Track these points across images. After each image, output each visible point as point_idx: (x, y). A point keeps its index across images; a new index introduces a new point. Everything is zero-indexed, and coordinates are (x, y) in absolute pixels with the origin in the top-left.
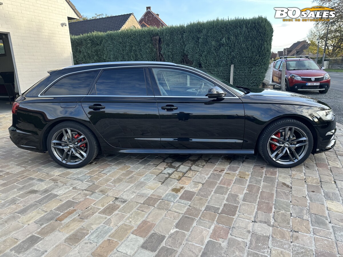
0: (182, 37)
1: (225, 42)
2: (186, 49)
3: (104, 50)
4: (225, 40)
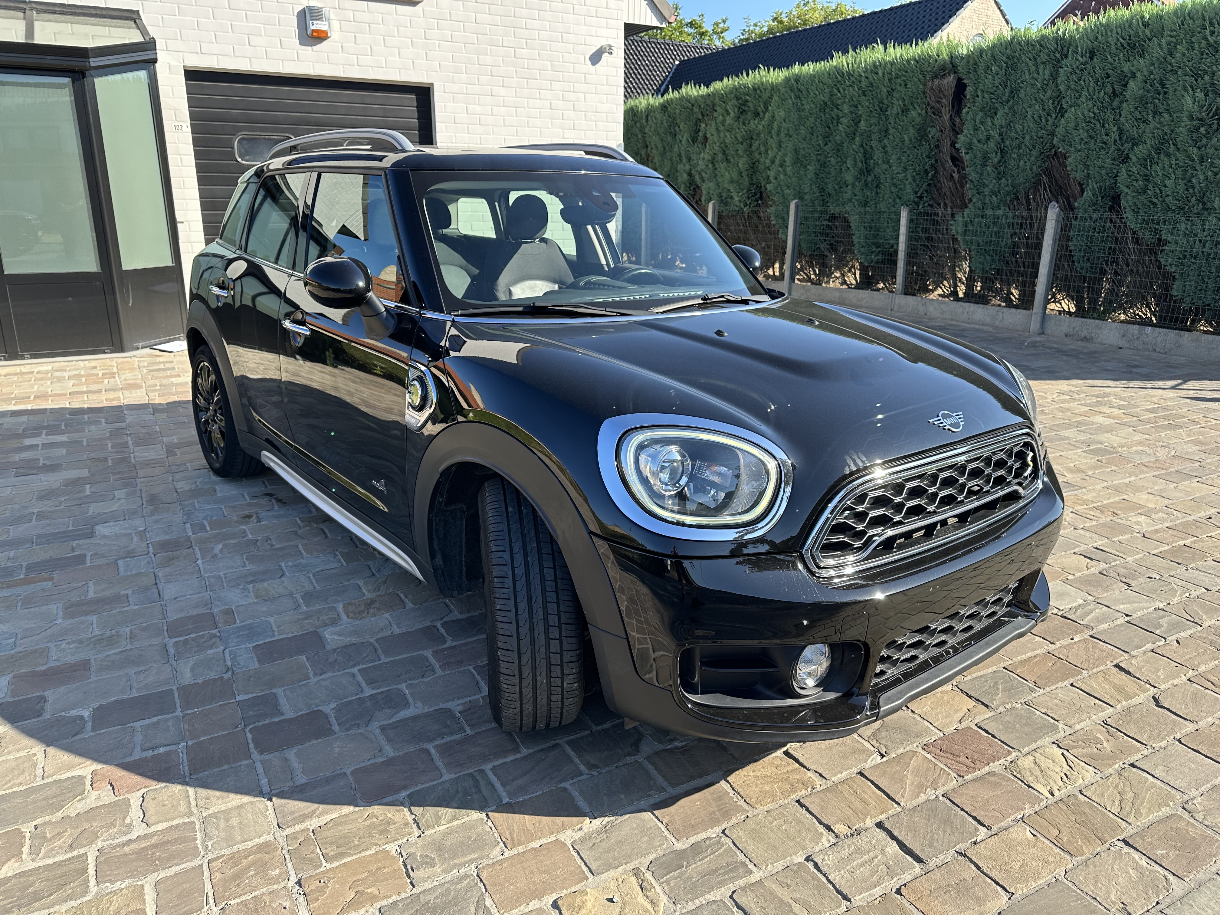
0: (1054, 76)
2: (1060, 130)
3: (770, 132)
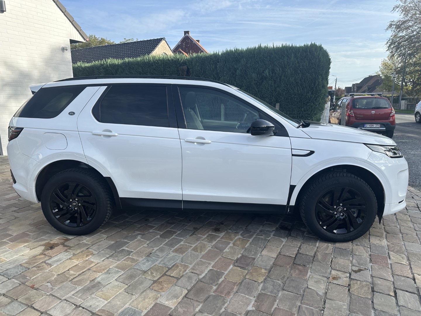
1: (268, 75)
4: (269, 72)
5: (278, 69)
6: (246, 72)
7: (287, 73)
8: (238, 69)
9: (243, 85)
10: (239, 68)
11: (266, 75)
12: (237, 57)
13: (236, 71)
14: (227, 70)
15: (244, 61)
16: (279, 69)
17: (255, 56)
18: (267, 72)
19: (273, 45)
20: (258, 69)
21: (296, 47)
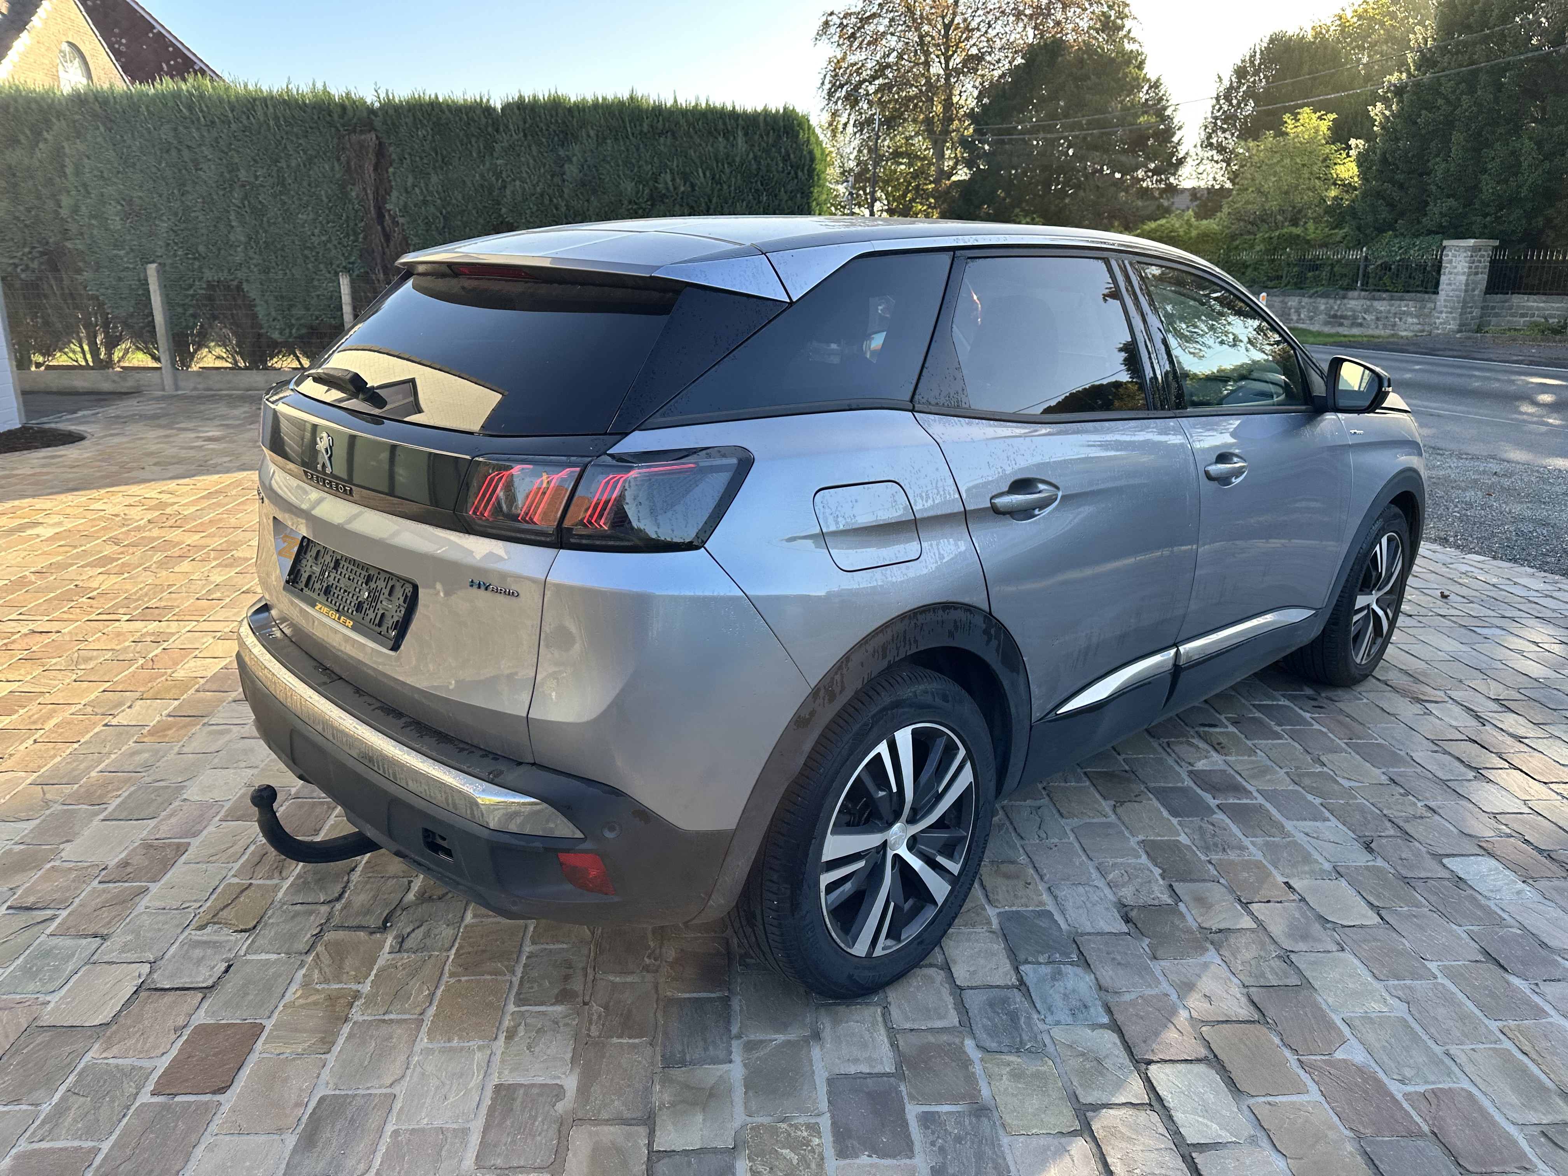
0: (490, 149)
1: (671, 188)
2: (507, 201)
4: (673, 180)
5: (701, 174)
6: (597, 170)
7: (725, 187)
8: (570, 160)
9: (590, 213)
10: (575, 159)
11: (668, 189)
12: (564, 122)
13: (562, 166)
14: (531, 161)
15: (589, 136)
16: (704, 174)
17: (625, 127)
18: (668, 177)
19: (676, 101)
20: (639, 167)
21: (745, 114)
